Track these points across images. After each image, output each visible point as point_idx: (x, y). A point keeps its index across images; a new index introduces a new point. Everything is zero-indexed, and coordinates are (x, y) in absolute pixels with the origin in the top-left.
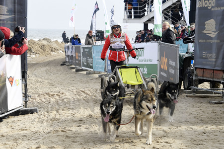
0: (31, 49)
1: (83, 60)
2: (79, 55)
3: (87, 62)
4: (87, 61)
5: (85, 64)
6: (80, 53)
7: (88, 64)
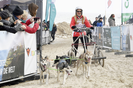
0: (63, 30)
1: (104, 39)
2: (101, 35)
3: (107, 42)
4: (107, 40)
5: (106, 43)
6: (102, 34)
7: (108, 43)
